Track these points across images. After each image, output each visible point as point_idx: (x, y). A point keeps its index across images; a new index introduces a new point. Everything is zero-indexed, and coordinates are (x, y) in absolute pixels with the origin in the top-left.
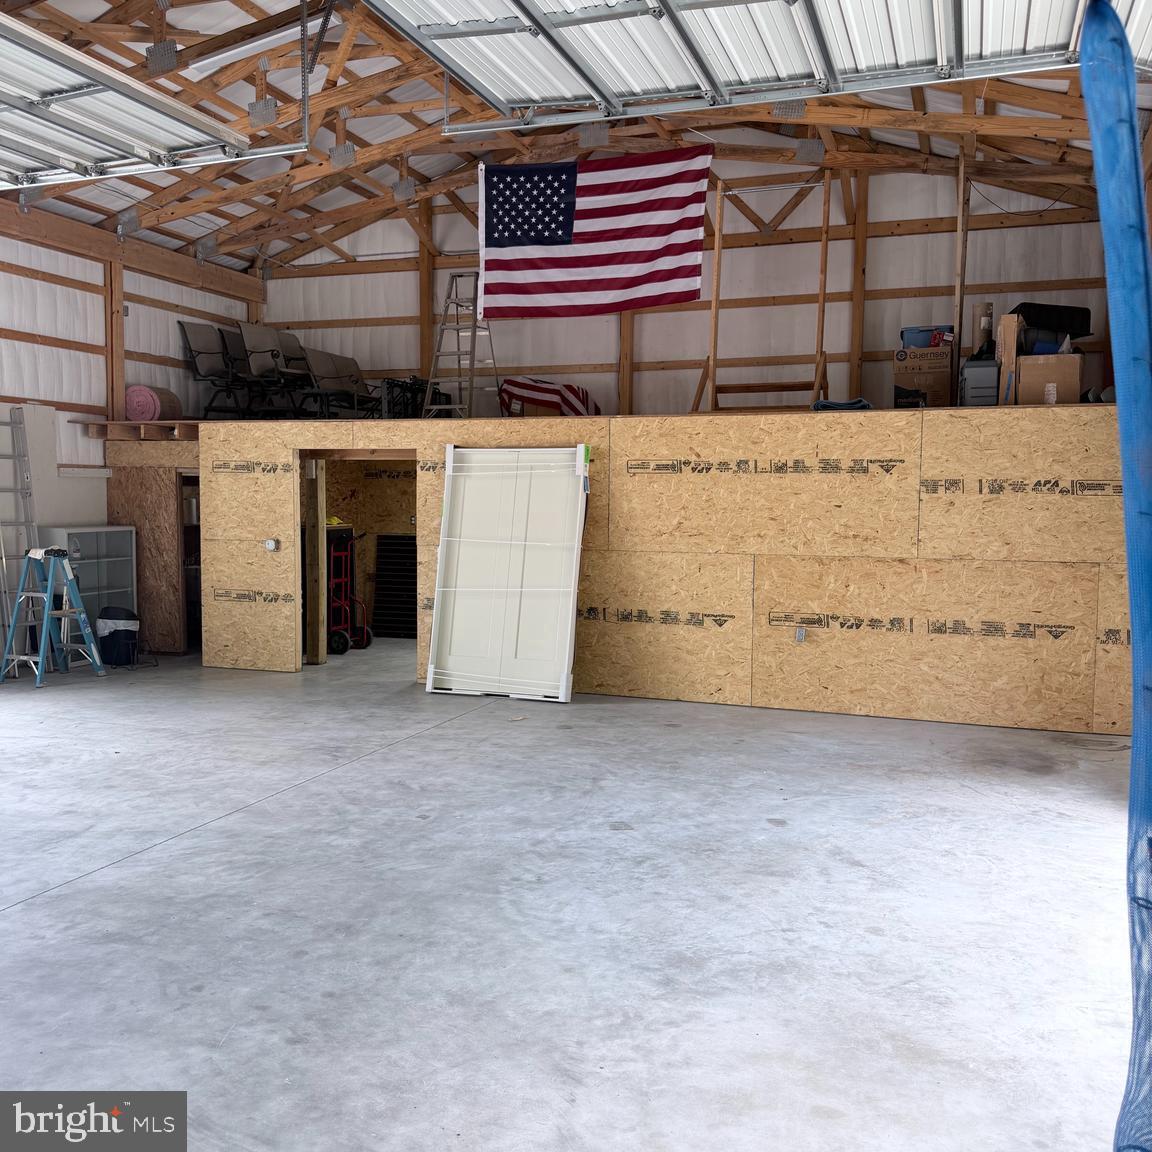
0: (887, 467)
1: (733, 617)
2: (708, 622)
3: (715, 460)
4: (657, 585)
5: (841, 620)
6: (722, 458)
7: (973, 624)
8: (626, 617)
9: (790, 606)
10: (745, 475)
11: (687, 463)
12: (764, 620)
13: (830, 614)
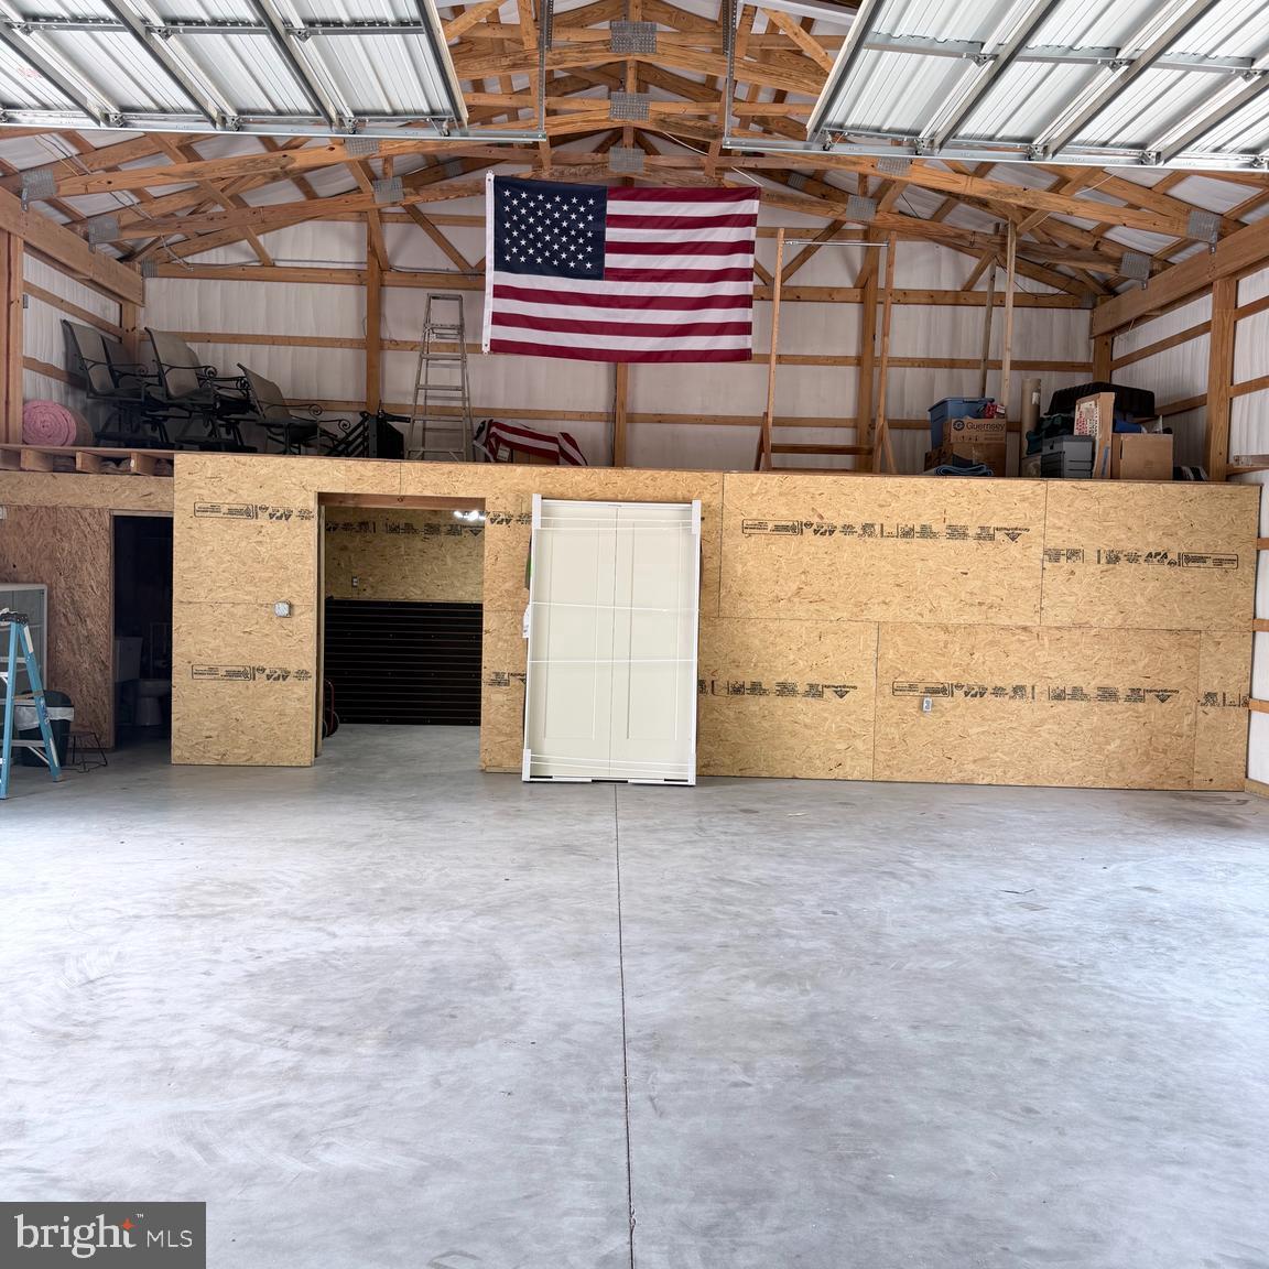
0: (1013, 535)
1: (855, 688)
2: (828, 693)
3: (839, 523)
4: (773, 655)
5: (965, 689)
6: (848, 521)
7: (1091, 690)
8: (738, 690)
9: (915, 675)
10: (871, 539)
11: (809, 525)
12: (888, 690)
13: (955, 682)
